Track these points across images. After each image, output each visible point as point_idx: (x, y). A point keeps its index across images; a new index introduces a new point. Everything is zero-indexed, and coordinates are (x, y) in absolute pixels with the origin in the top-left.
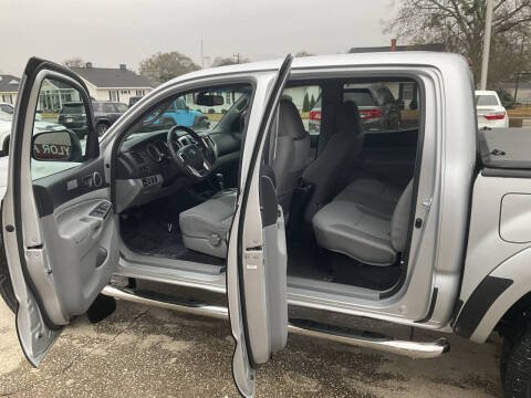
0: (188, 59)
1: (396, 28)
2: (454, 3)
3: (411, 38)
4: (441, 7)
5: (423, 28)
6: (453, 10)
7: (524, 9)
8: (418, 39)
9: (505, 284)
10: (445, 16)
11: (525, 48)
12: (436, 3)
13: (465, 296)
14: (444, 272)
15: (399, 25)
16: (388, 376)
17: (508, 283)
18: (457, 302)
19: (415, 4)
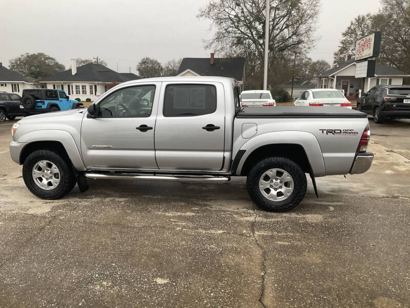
0: (52, 59)
1: (213, 45)
2: (250, 31)
3: (223, 53)
4: (242, 33)
5: (231, 47)
6: (250, 35)
7: (294, 37)
8: (228, 54)
9: (243, 152)
10: (245, 39)
11: (297, 62)
12: (239, 30)
13: (233, 158)
14: (227, 151)
15: (216, 43)
16: (211, 200)
17: (245, 151)
18: (231, 160)
19: (226, 30)
